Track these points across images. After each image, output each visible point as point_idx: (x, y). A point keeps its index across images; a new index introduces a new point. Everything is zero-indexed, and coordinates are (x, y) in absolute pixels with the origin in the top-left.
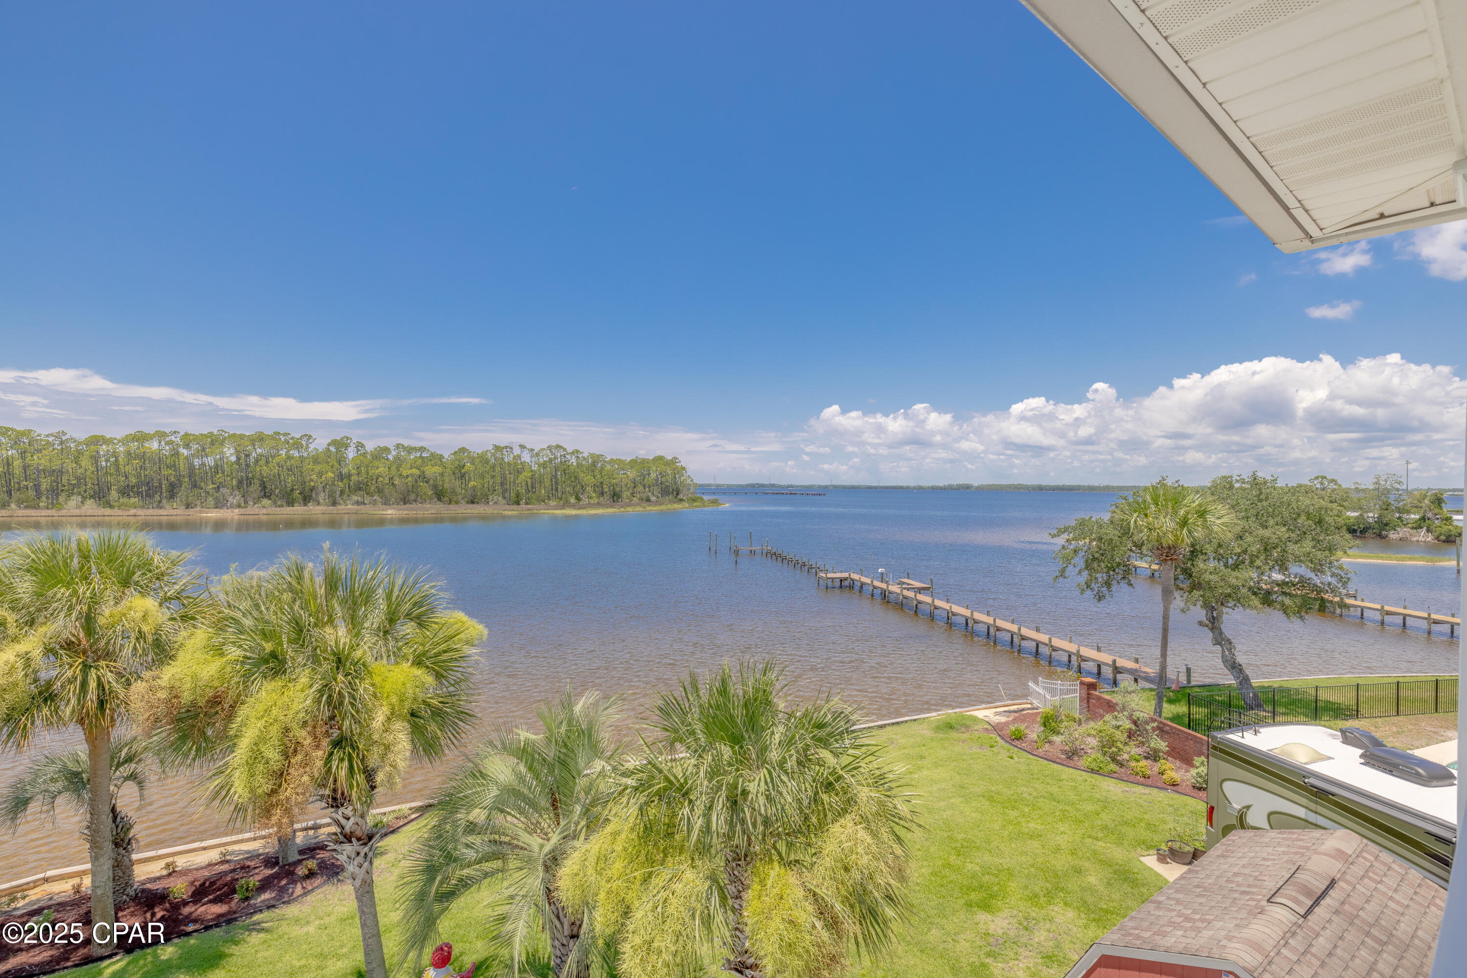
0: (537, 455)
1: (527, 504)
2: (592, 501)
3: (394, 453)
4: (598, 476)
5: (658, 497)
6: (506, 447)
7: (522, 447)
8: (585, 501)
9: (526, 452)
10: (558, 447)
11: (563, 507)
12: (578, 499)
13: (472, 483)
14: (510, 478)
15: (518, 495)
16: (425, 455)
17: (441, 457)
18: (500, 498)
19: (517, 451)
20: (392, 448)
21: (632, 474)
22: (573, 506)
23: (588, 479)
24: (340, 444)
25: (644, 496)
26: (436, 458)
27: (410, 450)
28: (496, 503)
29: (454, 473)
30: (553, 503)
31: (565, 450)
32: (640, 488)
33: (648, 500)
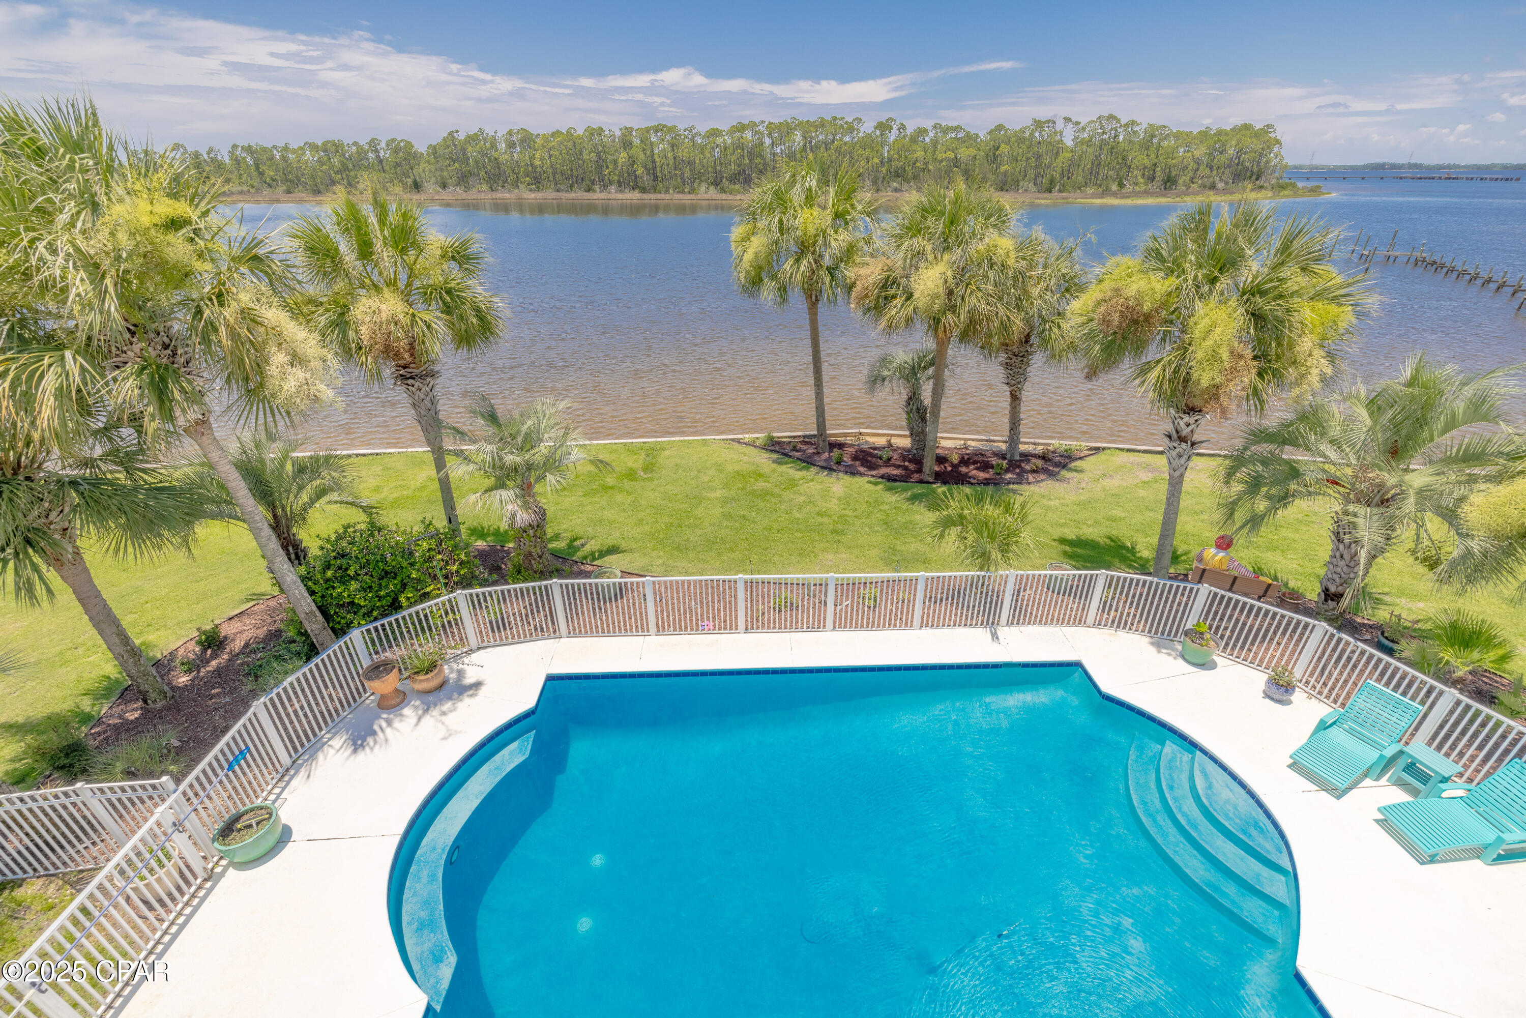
0: (1083, 129)
1: (1060, 191)
2: (1137, 189)
3: (931, 134)
4: (1153, 156)
5: (1227, 183)
6: (1049, 121)
7: (1067, 120)
8: (1129, 188)
9: (1071, 125)
10: (1112, 117)
11: (1102, 196)
12: (1121, 185)
13: (1003, 169)
14: (1047, 159)
15: (1052, 181)
16: (960, 135)
17: (977, 136)
18: (1031, 185)
19: (1060, 125)
20: (930, 128)
21: (1200, 152)
22: (1114, 195)
23: (1140, 159)
24: (883, 127)
25: (1208, 182)
26: (970, 139)
27: (947, 130)
28: (1026, 190)
29: (987, 155)
30: (1089, 191)
31: (1118, 121)
32: (1204, 171)
33: (1213, 187)
